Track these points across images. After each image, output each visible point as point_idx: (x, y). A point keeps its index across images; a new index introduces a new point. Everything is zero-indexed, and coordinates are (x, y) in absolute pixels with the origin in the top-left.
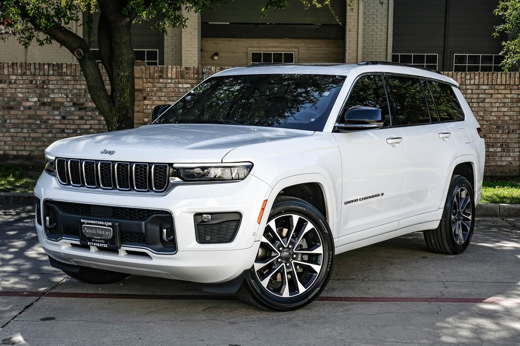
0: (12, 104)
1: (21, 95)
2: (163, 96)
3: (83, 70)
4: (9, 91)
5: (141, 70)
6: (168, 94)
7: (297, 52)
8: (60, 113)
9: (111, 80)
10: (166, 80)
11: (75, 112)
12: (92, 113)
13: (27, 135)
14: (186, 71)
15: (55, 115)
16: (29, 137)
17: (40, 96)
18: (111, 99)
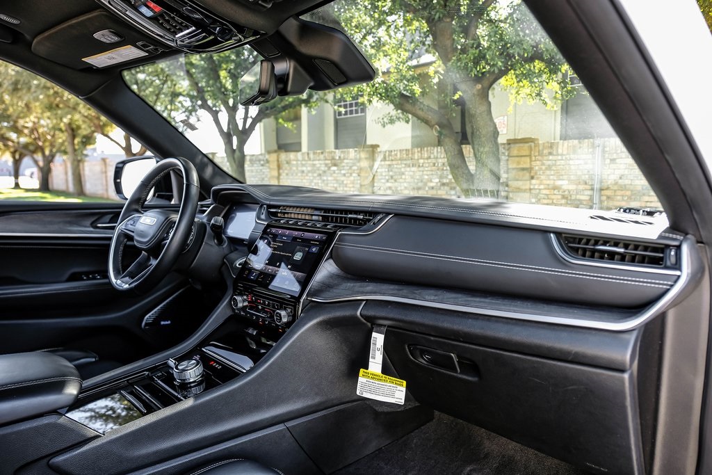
10: (556, 157)
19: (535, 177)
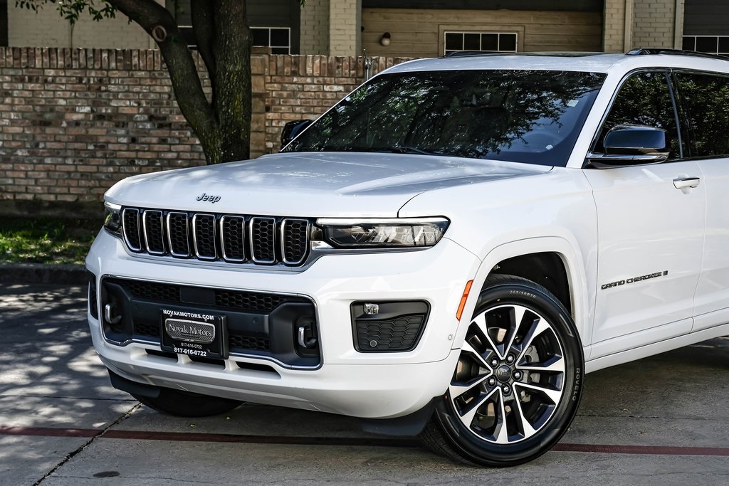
0: (48, 116)
1: (62, 102)
2: (298, 106)
3: (165, 61)
4: (43, 94)
5: (263, 61)
6: (306, 103)
7: (521, 33)
8: (128, 133)
9: (213, 77)
10: (303, 79)
11: (151, 132)
12: (179, 133)
13: (72, 168)
14: (337, 64)
15: (118, 136)
16: (76, 171)
17: (95, 104)
18: (213, 109)
19: (273, 107)
